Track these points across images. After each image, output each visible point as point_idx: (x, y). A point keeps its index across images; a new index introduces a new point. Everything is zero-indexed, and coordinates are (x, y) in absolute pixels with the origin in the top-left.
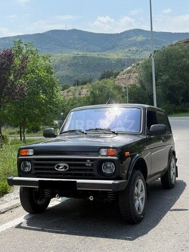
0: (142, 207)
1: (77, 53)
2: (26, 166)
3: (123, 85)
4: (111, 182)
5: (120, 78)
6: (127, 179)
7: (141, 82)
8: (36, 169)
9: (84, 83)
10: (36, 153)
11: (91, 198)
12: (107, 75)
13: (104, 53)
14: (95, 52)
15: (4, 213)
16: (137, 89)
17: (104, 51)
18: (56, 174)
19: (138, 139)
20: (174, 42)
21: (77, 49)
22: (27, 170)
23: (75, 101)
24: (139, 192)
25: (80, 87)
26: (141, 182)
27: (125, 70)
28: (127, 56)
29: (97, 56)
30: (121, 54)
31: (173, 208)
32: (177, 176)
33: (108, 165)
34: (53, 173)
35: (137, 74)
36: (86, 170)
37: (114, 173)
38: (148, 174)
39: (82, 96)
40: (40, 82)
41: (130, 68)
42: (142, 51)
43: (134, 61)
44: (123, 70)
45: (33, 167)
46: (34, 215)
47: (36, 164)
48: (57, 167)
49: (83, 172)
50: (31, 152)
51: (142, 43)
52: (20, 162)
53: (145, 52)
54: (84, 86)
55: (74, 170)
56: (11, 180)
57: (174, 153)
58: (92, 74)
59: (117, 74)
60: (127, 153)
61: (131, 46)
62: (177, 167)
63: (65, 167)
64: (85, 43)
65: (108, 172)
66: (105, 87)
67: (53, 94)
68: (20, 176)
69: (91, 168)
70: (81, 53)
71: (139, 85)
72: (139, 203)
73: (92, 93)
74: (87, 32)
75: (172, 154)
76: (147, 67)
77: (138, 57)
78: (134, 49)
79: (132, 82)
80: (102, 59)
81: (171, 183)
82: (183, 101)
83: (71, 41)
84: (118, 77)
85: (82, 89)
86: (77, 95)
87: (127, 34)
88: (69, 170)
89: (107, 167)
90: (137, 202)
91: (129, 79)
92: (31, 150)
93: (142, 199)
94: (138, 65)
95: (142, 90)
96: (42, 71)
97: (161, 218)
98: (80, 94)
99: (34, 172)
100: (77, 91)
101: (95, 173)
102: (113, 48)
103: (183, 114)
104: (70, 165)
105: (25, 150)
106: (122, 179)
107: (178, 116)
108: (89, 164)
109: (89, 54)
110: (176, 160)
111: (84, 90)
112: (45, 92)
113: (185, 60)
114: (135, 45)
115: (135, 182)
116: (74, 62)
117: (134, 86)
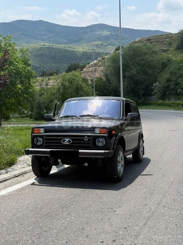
0: (122, 170)
1: (44, 44)
2: (38, 141)
3: (89, 78)
4: (103, 151)
5: (86, 71)
6: (113, 150)
7: (106, 75)
8: (46, 143)
9: (52, 74)
10: (46, 131)
11: (86, 164)
12: (73, 68)
13: (70, 45)
14: (61, 44)
15: (17, 176)
16: (103, 82)
17: (70, 43)
18: (62, 146)
19: (118, 123)
20: (137, 39)
21: (43, 40)
22: (39, 143)
23: (42, 91)
24: (120, 161)
25: (47, 78)
26: (121, 153)
27: (91, 64)
28: (92, 50)
29: (63, 48)
30: (87, 48)
31: (142, 174)
32: (144, 154)
33: (100, 140)
34: (59, 146)
35: (102, 68)
36: (84, 143)
37: (104, 146)
38: (126, 149)
39: (49, 87)
40: (18, 73)
41: (95, 61)
42: (106, 45)
43: (99, 54)
44: (89, 64)
45: (44, 142)
46: (40, 178)
47: (47, 139)
48: (63, 141)
49: (82, 145)
50: (42, 130)
51: (107, 38)
52: (33, 138)
53: (109, 46)
54: (51, 77)
55: (76, 143)
56: (28, 150)
57: (142, 136)
58: (58, 65)
59: (84, 67)
60: (114, 132)
61: (95, 40)
62: (144, 147)
63: (69, 141)
64: (52, 34)
65: (101, 145)
66: (74, 79)
67: (30, 85)
68: (32, 148)
69: (88, 142)
70: (47, 45)
71: (104, 79)
72: (120, 168)
73: (62, 84)
74: (53, 24)
75: (141, 136)
76: (115, 60)
77: (102, 51)
78: (99, 43)
79: (97, 75)
80: (68, 51)
81: (140, 158)
82: (144, 95)
83: (38, 32)
84: (84, 69)
85: (49, 79)
86: (44, 86)
87: (92, 28)
88: (72, 143)
89: (99, 142)
90: (119, 167)
91: (94, 72)
92: (42, 129)
93: (122, 165)
94: (103, 59)
95: (108, 84)
96: (20, 63)
97: (135, 180)
98: (47, 85)
99: (45, 145)
100: (44, 82)
101: (91, 145)
102: (78, 41)
103: (144, 107)
104: (73, 140)
105: (37, 129)
106: (110, 150)
107: (144, 109)
108: (86, 139)
109: (55, 46)
110: (143, 141)
111: (51, 81)
112: (22, 82)
113: (147, 56)
114: (100, 39)
115: (118, 152)
116: (40, 52)
117: (100, 79)
